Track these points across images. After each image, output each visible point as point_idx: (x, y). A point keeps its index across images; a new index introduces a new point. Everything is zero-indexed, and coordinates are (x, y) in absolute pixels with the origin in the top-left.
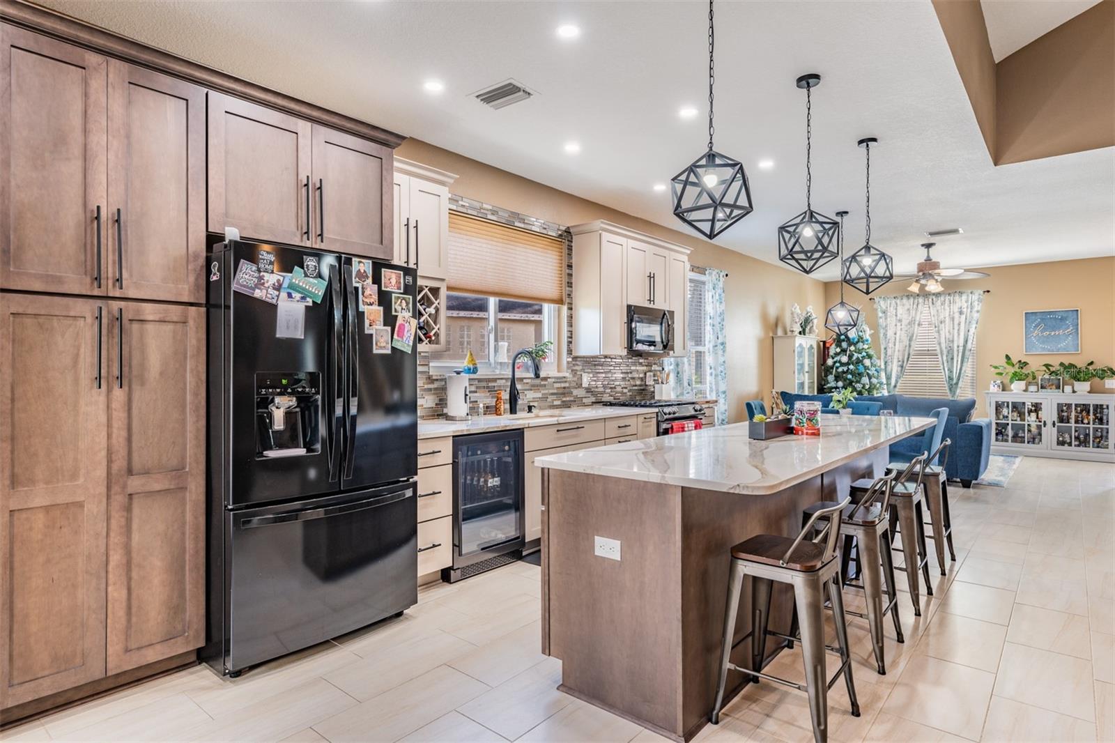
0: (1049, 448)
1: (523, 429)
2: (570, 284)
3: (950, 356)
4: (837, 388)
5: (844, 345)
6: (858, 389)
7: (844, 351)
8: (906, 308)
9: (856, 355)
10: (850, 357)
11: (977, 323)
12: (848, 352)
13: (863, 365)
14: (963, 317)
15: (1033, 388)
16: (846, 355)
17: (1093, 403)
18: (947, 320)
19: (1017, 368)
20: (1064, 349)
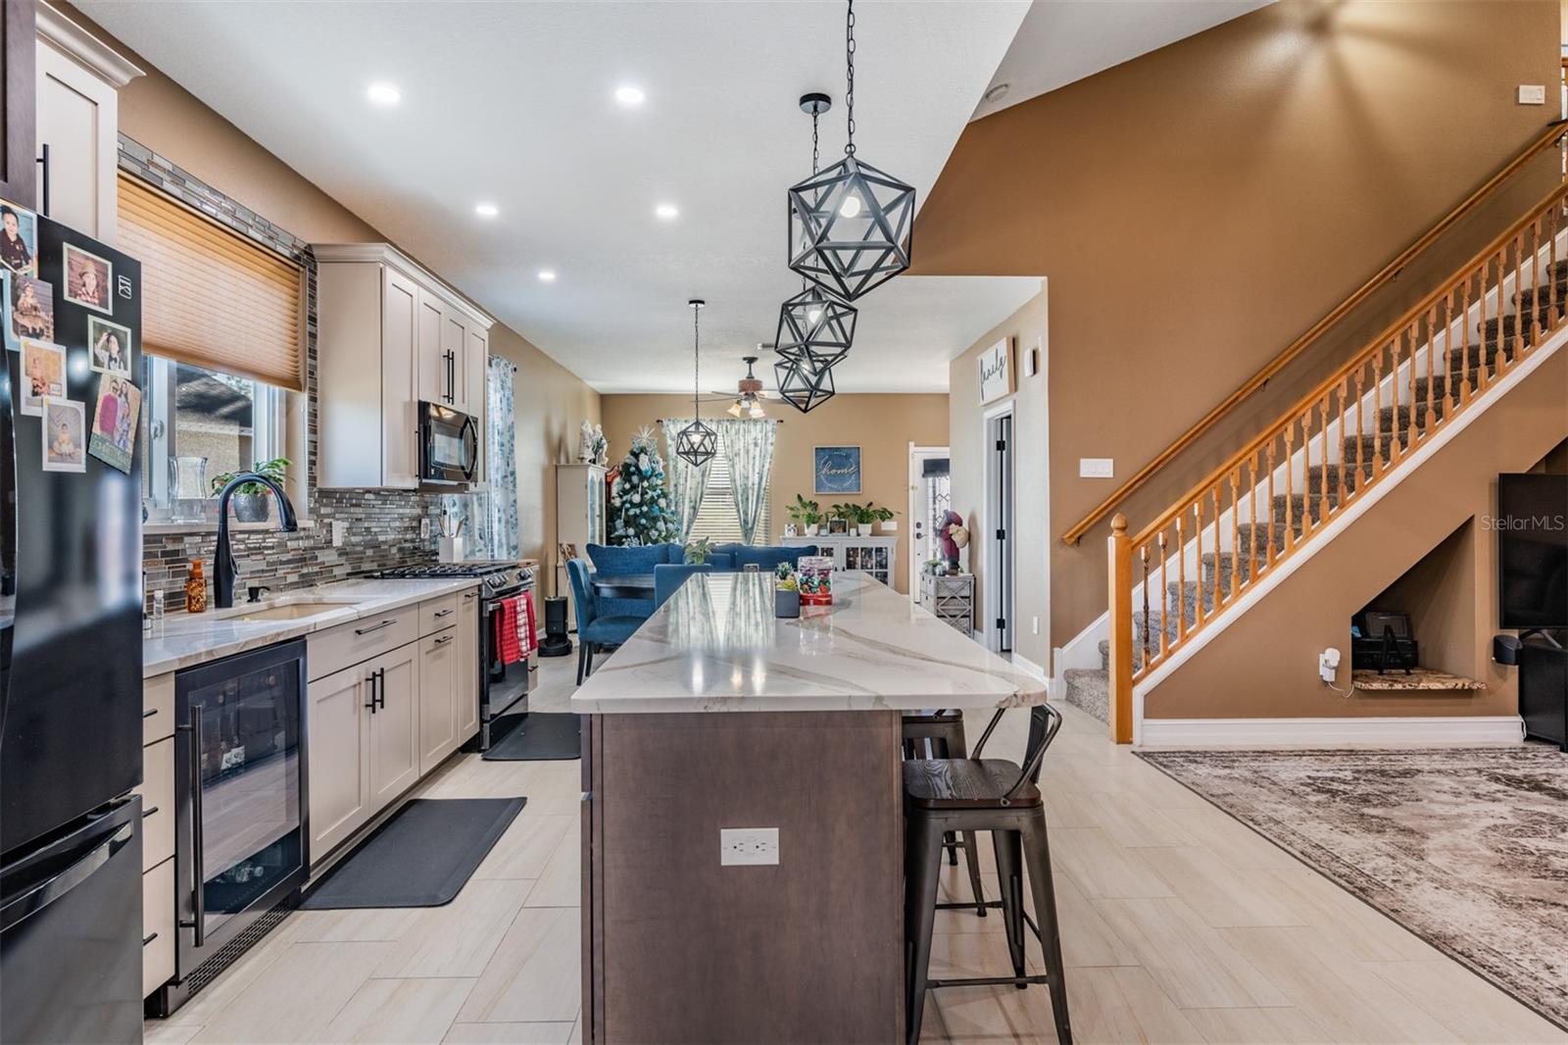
1: (303, 636)
2: (313, 353)
3: (745, 496)
4: (627, 537)
5: (635, 479)
7: (634, 487)
9: (650, 492)
10: (643, 495)
11: (771, 458)
12: (640, 490)
13: (657, 505)
14: (758, 449)
15: (824, 532)
16: (638, 492)
17: (874, 546)
18: (742, 452)
19: (809, 510)
20: (849, 489)
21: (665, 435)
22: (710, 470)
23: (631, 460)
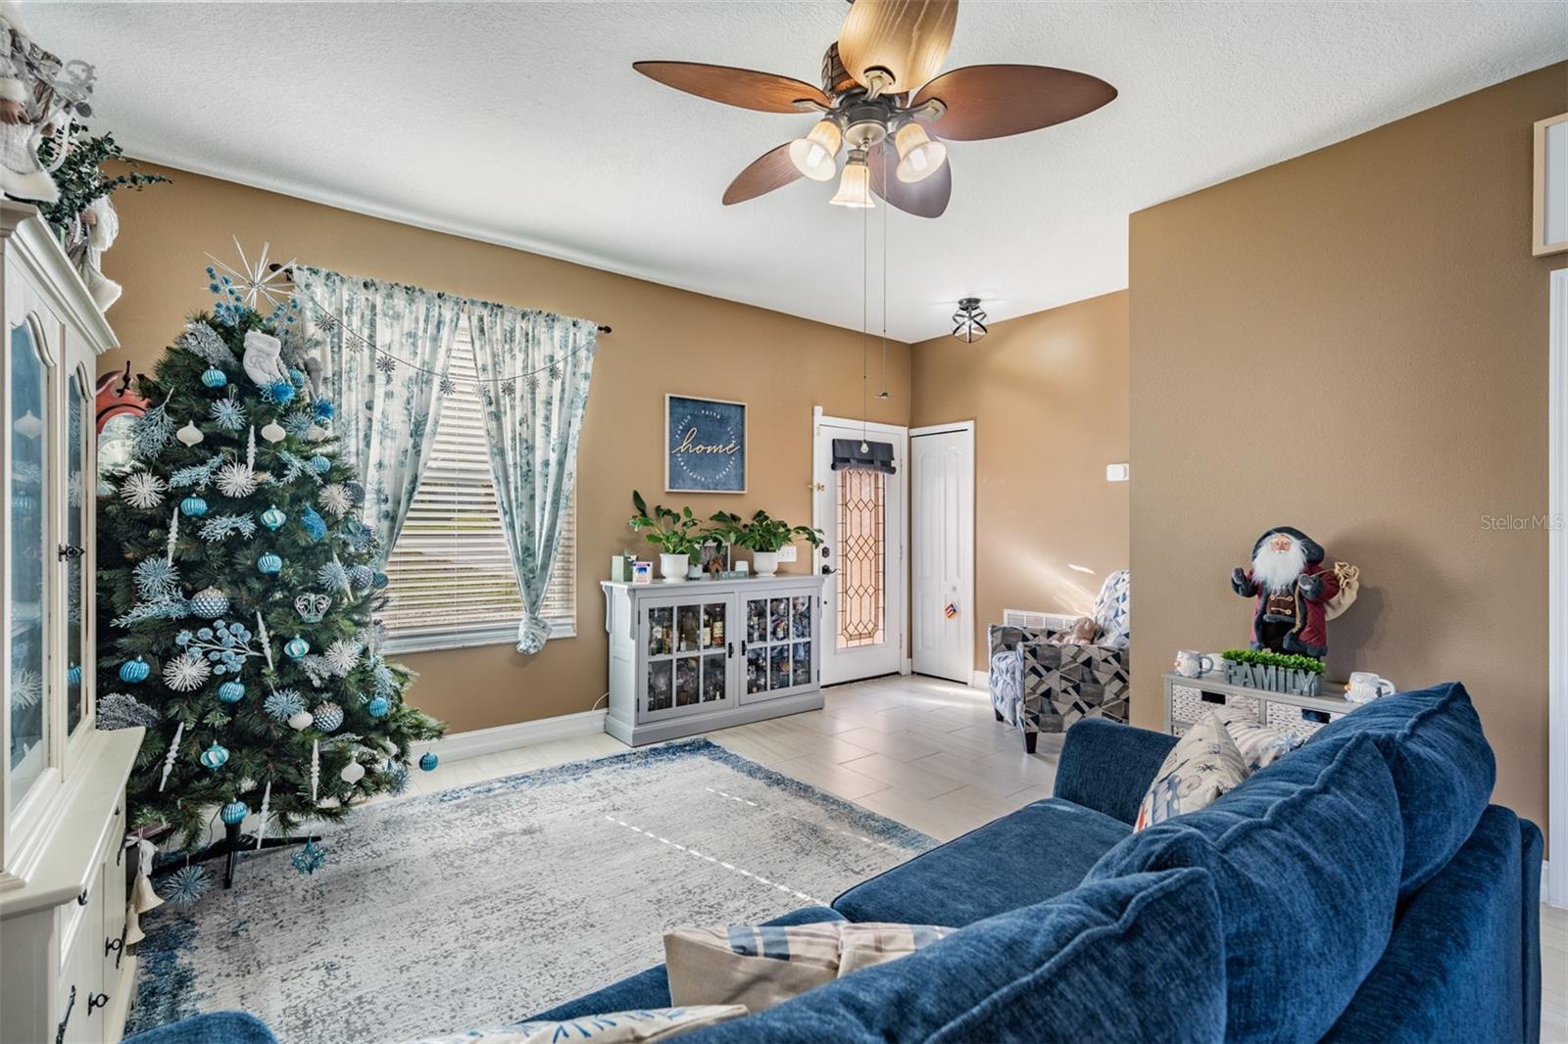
0: (736, 703)
3: (526, 491)
4: (194, 622)
6: (315, 618)
8: (407, 325)
9: (290, 463)
10: (264, 472)
11: (585, 408)
12: (252, 450)
13: (319, 508)
14: (557, 384)
15: (699, 570)
16: (239, 460)
17: (790, 594)
20: (725, 484)
22: (436, 422)
23: (214, 347)
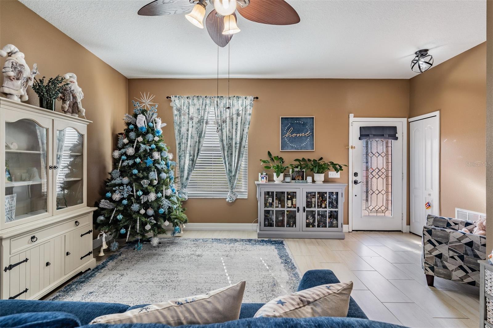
0: (301, 230)
5: (132, 135)
6: (145, 186)
7: (131, 142)
8: (197, 107)
9: (143, 146)
10: (137, 149)
11: (249, 124)
12: (135, 144)
13: (151, 158)
14: (240, 118)
15: (288, 179)
16: (133, 147)
17: (328, 191)
18: (228, 119)
19: (276, 163)
20: (305, 148)
21: (172, 107)
